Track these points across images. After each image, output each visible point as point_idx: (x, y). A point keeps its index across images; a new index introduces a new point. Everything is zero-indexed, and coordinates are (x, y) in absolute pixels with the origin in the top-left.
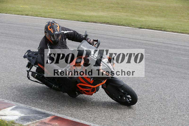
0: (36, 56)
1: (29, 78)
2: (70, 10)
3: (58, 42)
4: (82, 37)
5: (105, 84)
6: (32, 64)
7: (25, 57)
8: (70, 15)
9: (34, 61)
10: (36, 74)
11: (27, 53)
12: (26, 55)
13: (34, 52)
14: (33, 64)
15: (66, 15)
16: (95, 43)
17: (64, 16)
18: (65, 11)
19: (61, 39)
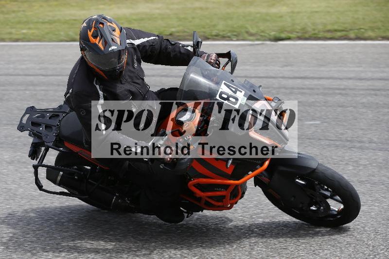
0: (55, 122)
1: (40, 187)
2: (41, 6)
3: (121, 72)
4: (182, 51)
5: (265, 173)
6: (45, 143)
7: (21, 128)
8: (43, 23)
9: (51, 136)
10: (61, 173)
11: (28, 116)
12: (24, 121)
13: (46, 111)
14: (51, 144)
15: (32, 26)
16: (223, 61)
17: (23, 29)
18: (24, 11)
19: (127, 64)
